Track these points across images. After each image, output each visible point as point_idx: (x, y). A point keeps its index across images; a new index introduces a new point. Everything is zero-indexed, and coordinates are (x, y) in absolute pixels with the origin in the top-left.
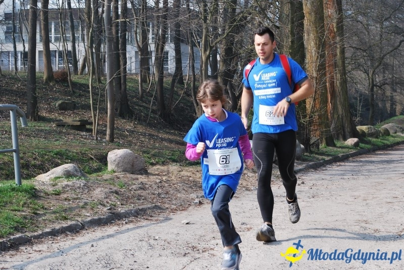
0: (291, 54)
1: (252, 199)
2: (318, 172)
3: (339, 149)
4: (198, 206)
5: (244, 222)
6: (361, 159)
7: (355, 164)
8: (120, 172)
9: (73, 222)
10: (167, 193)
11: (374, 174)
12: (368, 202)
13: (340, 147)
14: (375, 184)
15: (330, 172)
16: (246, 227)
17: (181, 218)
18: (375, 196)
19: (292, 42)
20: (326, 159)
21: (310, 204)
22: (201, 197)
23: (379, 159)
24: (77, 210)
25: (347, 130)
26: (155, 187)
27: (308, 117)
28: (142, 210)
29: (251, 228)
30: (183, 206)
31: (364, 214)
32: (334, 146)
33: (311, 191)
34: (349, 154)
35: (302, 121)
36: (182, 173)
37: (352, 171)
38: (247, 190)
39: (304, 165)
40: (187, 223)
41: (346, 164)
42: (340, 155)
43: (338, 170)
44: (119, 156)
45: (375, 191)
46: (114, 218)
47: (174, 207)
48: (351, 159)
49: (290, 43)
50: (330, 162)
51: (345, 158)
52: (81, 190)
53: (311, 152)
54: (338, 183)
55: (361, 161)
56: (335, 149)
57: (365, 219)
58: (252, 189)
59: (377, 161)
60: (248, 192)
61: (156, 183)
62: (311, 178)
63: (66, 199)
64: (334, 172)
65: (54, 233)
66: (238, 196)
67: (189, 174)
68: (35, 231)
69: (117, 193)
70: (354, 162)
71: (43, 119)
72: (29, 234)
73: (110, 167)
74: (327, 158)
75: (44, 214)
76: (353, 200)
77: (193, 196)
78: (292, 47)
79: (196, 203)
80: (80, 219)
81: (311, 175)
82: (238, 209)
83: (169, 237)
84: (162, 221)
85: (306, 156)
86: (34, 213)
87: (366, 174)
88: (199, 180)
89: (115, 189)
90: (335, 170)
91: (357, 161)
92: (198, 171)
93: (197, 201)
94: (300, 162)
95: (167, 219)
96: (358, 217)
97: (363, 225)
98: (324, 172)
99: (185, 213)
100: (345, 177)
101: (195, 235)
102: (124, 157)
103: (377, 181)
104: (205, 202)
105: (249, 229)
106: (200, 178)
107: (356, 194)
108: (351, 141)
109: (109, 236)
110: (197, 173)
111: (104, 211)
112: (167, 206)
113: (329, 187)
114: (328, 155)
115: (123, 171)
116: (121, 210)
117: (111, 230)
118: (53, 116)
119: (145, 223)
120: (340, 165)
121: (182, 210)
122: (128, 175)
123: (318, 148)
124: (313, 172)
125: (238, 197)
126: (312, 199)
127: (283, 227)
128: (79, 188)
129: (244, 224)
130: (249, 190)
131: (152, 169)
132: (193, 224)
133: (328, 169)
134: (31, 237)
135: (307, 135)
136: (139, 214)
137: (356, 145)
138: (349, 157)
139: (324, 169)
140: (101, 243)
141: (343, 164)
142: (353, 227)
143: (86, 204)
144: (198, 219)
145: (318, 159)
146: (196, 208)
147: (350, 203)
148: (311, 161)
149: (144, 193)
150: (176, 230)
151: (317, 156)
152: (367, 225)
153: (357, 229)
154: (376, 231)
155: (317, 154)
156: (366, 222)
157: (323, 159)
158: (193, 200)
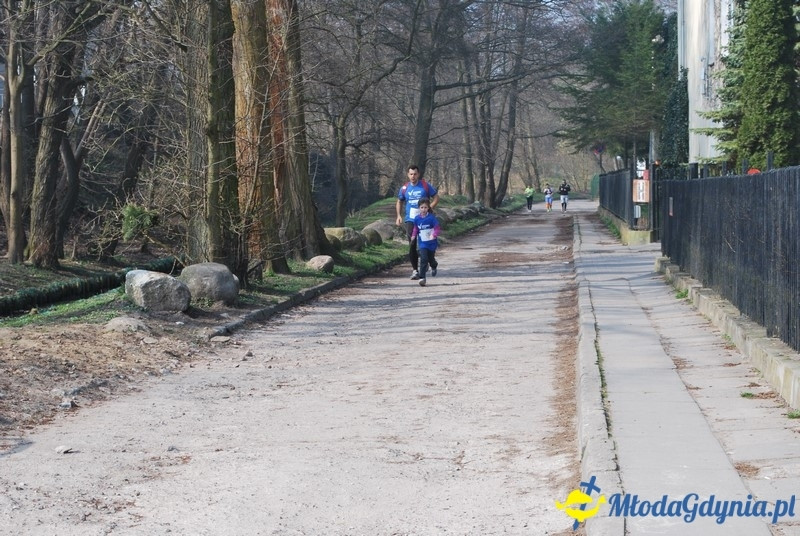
0: (211, 100)
1: (168, 394)
2: (269, 328)
3: (298, 279)
4: (72, 414)
5: (170, 445)
6: (342, 299)
7: (333, 310)
10: (7, 388)
11: (375, 331)
12: (384, 395)
13: (299, 274)
14: (384, 355)
15: (292, 329)
16: (177, 455)
17: (49, 439)
18: (393, 382)
19: (214, 78)
20: (280, 302)
21: (280, 404)
22: (73, 394)
23: (375, 298)
25: (310, 238)
27: (243, 222)
29: (189, 458)
30: (44, 415)
31: (387, 422)
32: (288, 271)
34: (319, 288)
35: (233, 228)
36: (22, 343)
37: (331, 325)
38: (152, 374)
39: (243, 316)
40: (66, 452)
41: (317, 309)
42: (303, 291)
43: (304, 324)
45: (389, 371)
47: (26, 416)
48: (322, 298)
49: (210, 80)
50: (287, 308)
51: (311, 298)
53: (250, 288)
54: (315, 354)
55: (342, 303)
56: (291, 278)
57: (392, 433)
58: (161, 371)
59: (371, 303)
60: (154, 379)
62: (259, 343)
64: (299, 329)
66: (139, 387)
67: (36, 345)
70: (329, 304)
74: (281, 300)
76: (357, 392)
77: (57, 391)
78: (212, 88)
79: (66, 406)
81: (259, 335)
82: (149, 418)
83: (44, 483)
84: (15, 449)
85: (243, 295)
87: (360, 331)
88: (58, 357)
90: (298, 324)
91: (335, 303)
92: (50, 338)
93: (66, 401)
94: (234, 309)
95: (24, 443)
96: (379, 431)
97: (392, 445)
98: (280, 328)
99: (52, 429)
100: (323, 339)
101: (91, 476)
103: (385, 347)
104: (81, 404)
105: (185, 460)
106: (58, 352)
107: (357, 378)
108: (318, 262)
110: (51, 342)
112: (13, 415)
113: (303, 363)
114: (282, 293)
120: (306, 313)
121: (45, 423)
123: (261, 278)
124: (259, 329)
125: (140, 391)
126: (279, 392)
127: (252, 455)
129: (173, 449)
130: (156, 375)
132: (77, 452)
133: (287, 321)
135: (241, 255)
137: (328, 268)
138: (319, 295)
139: (279, 321)
141: (310, 309)
144: (83, 442)
145: (264, 301)
146: (68, 418)
147: (353, 399)
148: (253, 306)
150: (50, 468)
151: (261, 295)
152: (399, 447)
153: (383, 454)
154: (417, 457)
155: (261, 290)
156: (396, 439)
157: (274, 302)
158: (59, 399)
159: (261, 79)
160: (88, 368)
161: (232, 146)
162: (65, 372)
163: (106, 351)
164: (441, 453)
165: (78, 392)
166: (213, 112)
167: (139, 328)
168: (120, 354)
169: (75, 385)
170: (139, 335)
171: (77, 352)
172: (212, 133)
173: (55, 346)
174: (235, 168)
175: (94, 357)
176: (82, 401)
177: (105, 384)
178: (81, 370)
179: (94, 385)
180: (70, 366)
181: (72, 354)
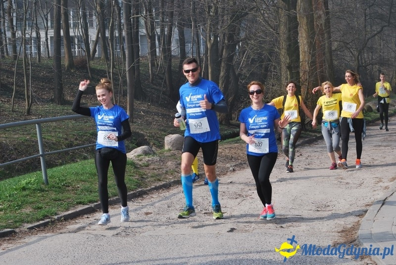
0: (288, 54)
2: (311, 146)
4: (233, 172)
8: (174, 150)
9: (164, 182)
15: (321, 146)
17: (225, 179)
19: (289, 45)
22: (234, 166)
24: (164, 175)
30: (224, 172)
33: (307, 161)
39: (302, 141)
40: (231, 182)
44: (173, 139)
45: (351, 159)
50: (321, 138)
52: (158, 163)
53: (307, 131)
57: (341, 177)
62: (306, 151)
63: (153, 169)
65: (157, 189)
68: (147, 187)
71: (68, 103)
72: (145, 189)
73: (167, 147)
74: (318, 135)
75: (147, 178)
77: (228, 165)
78: (289, 49)
80: (167, 181)
86: (142, 177)
88: (229, 154)
93: (231, 169)
97: (340, 180)
99: (226, 177)
101: (239, 188)
102: (177, 140)
104: (236, 170)
113: (320, 157)
114: (319, 132)
115: (176, 150)
121: (223, 175)
128: (157, 162)
134: (146, 190)
142: (333, 182)
143: (167, 171)
145: (311, 135)
146: (231, 176)
148: (306, 138)
150: (226, 186)
151: (311, 133)
152: (342, 180)
154: (347, 183)
155: (310, 131)
156: (342, 179)
157: (315, 136)
158: (229, 168)
159: (312, 45)
160: (239, 158)
161: (298, 73)
162: (231, 159)
164: (355, 182)
165: (235, 166)
166: (289, 59)
169: (234, 164)
171: (235, 153)
172: (289, 68)
173: (227, 151)
174: (299, 82)
175: (242, 155)
176: (236, 168)
177: (245, 163)
178: (236, 159)
179: (241, 164)
180: (233, 157)
181: (234, 154)
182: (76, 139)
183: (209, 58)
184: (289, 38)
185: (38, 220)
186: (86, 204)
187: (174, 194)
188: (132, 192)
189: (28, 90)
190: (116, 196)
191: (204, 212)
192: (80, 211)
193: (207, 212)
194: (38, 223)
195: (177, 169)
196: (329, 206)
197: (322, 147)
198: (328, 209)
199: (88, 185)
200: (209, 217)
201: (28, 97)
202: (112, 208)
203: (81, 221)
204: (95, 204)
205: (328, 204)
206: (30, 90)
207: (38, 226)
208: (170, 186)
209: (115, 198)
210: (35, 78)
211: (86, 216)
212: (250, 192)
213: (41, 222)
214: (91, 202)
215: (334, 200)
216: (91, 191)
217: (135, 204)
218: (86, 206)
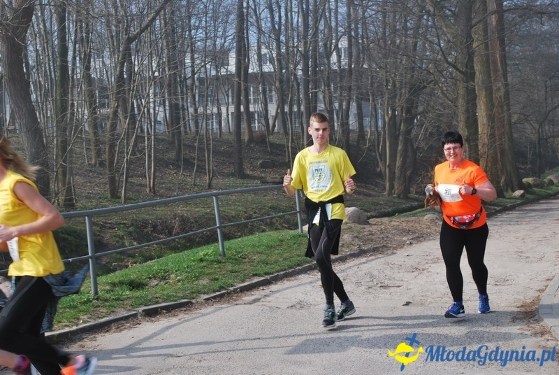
0: (467, 127)
3: (508, 200)
6: (526, 208)
7: (520, 212)
10: (387, 237)
11: (534, 219)
12: (525, 240)
13: (508, 198)
14: (533, 228)
15: (500, 219)
17: (402, 252)
18: (531, 236)
19: (467, 117)
23: (541, 208)
25: (515, 183)
26: (379, 233)
28: (376, 248)
30: (401, 245)
31: (521, 247)
32: (504, 197)
34: (516, 204)
36: (393, 223)
37: (517, 218)
40: (408, 256)
41: (513, 212)
42: (509, 205)
43: (506, 218)
45: (531, 233)
46: (361, 253)
47: (394, 246)
48: (517, 208)
50: (500, 212)
51: (512, 208)
54: (506, 228)
55: (525, 210)
56: (505, 199)
59: (538, 210)
61: (379, 231)
67: (397, 224)
69: (356, 237)
70: (519, 210)
71: (248, 177)
74: (498, 208)
76: (515, 239)
77: (405, 238)
78: (467, 121)
79: (408, 243)
80: (344, 254)
83: (400, 263)
84: (390, 255)
87: (528, 220)
88: (405, 228)
89: (355, 235)
90: (504, 218)
91: (522, 210)
92: (403, 221)
95: (393, 253)
96: (516, 250)
97: (519, 254)
99: (403, 250)
100: (511, 223)
101: (415, 262)
102: (353, 213)
103: (535, 225)
106: (406, 226)
107: (518, 235)
108: (518, 193)
109: (364, 263)
111: (355, 249)
112: (390, 245)
114: (499, 206)
115: (353, 222)
116: (364, 248)
117: (364, 260)
118: (256, 174)
119: (380, 256)
120: (509, 214)
121: (401, 248)
122: (357, 225)
131: (371, 221)
132: (411, 256)
136: (375, 251)
137: (522, 196)
140: (361, 266)
141: (511, 212)
144: (413, 253)
145: (490, 209)
146: (409, 247)
147: (513, 241)
149: (373, 237)
150: (402, 259)
151: (490, 207)
153: (515, 256)
154: (527, 257)
156: (521, 252)
157: (495, 209)
158: (405, 241)
159: (491, 118)
160: (416, 231)
161: (477, 146)
162: (408, 233)
163: (423, 226)
165: (412, 239)
166: (468, 132)
167: (437, 218)
168: (429, 228)
169: (411, 237)
170: (436, 221)
172: (468, 140)
173: (404, 224)
174: (478, 155)
175: (419, 228)
176: (413, 242)
177: (422, 237)
178: (414, 232)
179: (418, 237)
180: (410, 231)
181: (411, 227)
182: (255, 213)
183: (387, 132)
184: (467, 111)
185: (214, 291)
186: (262, 276)
187: (350, 267)
188: (308, 265)
189: (209, 164)
190: (291, 268)
191: (380, 285)
192: (256, 283)
193: (383, 285)
194: (214, 295)
195: (353, 242)
196: (508, 280)
197: (502, 221)
198: (507, 283)
199: (264, 257)
200: (384, 290)
201: (209, 171)
202: (287, 280)
203: (257, 292)
204: (271, 276)
205: (508, 278)
206: (210, 164)
207: (214, 298)
208: (346, 259)
209: (290, 270)
210: (216, 153)
211: (262, 288)
212: (427, 265)
213: (217, 293)
214: (267, 274)
215: (513, 274)
216: (267, 264)
217: (311, 276)
218: (262, 278)
